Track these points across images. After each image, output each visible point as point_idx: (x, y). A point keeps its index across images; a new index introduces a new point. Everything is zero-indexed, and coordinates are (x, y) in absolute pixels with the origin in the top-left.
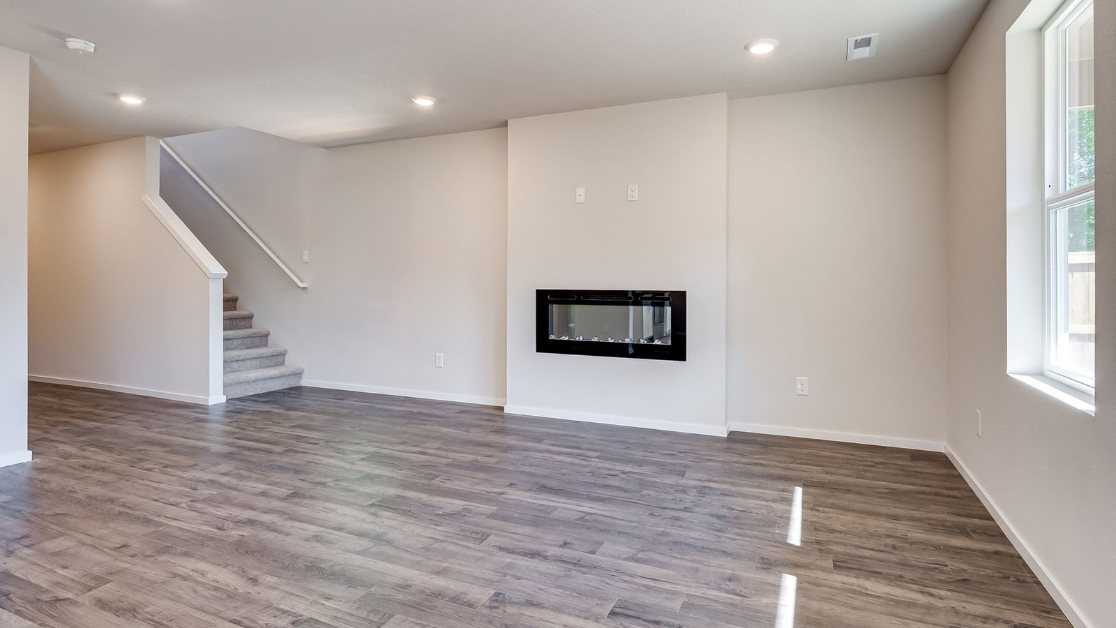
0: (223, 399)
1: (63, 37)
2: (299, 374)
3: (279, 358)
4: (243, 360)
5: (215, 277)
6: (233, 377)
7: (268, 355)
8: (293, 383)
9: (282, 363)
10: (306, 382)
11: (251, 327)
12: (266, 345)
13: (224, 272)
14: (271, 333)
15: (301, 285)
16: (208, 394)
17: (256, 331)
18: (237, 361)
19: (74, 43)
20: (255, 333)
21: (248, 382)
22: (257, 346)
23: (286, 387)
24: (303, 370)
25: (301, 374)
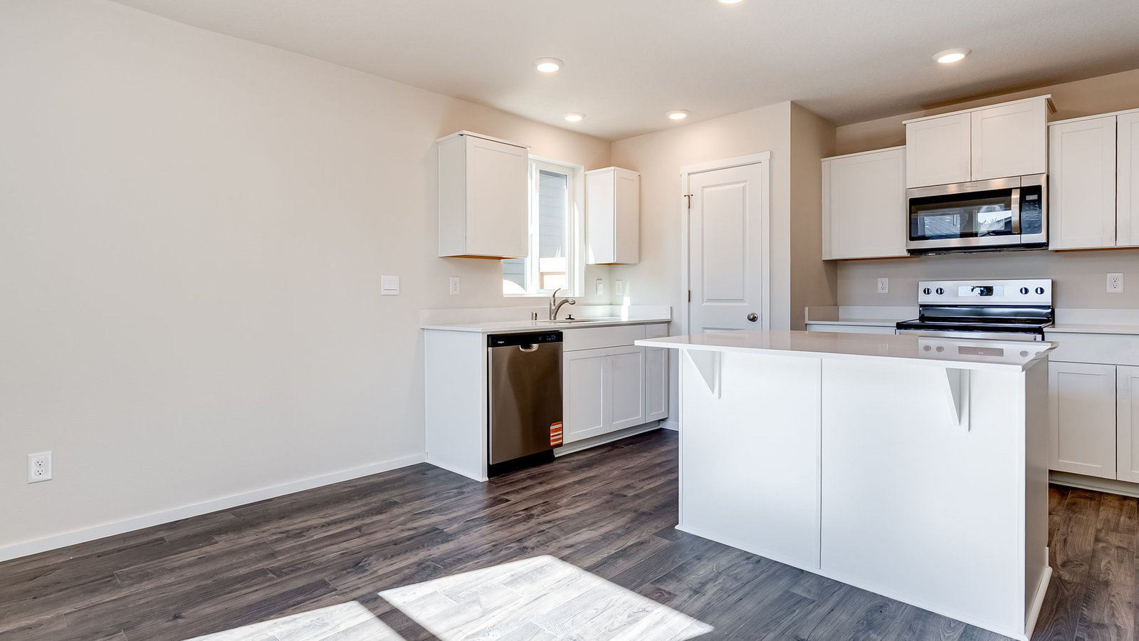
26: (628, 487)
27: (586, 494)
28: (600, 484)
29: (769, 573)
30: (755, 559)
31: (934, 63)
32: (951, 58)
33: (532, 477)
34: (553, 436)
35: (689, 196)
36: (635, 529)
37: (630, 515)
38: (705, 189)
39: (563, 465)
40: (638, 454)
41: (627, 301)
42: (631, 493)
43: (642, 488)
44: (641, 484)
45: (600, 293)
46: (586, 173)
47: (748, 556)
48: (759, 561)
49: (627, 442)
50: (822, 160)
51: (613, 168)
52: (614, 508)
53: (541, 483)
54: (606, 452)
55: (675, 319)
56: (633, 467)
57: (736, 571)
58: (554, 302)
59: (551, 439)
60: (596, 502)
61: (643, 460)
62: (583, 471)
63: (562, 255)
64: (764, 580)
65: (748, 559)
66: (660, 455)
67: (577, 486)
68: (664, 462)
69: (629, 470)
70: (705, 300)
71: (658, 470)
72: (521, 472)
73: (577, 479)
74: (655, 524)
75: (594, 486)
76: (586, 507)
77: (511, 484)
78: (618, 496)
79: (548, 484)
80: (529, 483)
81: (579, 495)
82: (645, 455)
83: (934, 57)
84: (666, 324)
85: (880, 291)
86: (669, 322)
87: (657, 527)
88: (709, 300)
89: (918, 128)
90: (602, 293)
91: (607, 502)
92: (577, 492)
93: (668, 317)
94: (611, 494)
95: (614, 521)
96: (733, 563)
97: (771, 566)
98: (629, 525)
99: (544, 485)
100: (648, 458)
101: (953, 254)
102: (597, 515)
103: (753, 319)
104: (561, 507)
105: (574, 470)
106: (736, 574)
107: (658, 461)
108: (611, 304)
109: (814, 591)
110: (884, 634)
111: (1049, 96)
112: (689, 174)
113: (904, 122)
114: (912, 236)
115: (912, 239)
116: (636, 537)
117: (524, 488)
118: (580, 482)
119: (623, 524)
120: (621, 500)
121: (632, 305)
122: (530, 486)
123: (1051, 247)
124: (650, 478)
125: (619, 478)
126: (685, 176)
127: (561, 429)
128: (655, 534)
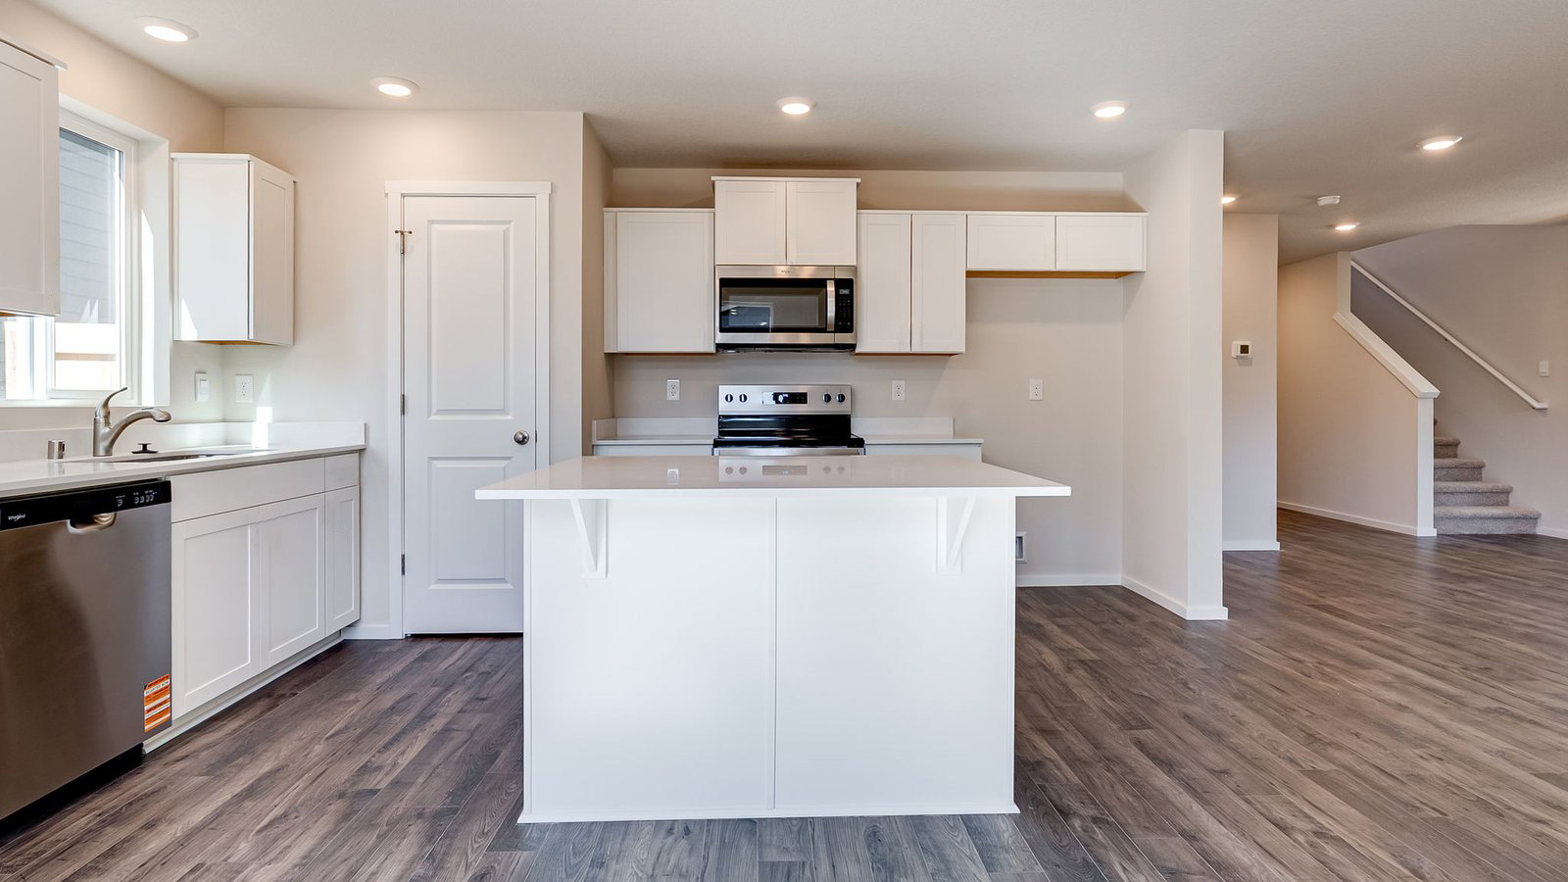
0: (1433, 533)
1: (1315, 198)
2: (1533, 519)
3: (1501, 496)
4: (1452, 493)
5: (1424, 397)
6: (1443, 510)
7: (1485, 490)
8: (1523, 528)
9: (1506, 503)
10: (1541, 530)
11: (1456, 456)
12: (1479, 479)
13: (1434, 391)
14: (1487, 464)
15: (1537, 405)
16: (1416, 524)
17: (1465, 461)
18: (1445, 493)
19: (1324, 201)
20: (1465, 464)
21: (1462, 518)
22: (1467, 480)
23: (1513, 532)
24: (1540, 515)
25: (1536, 519)
26: (365, 769)
27: (285, 815)
28: (301, 784)
29: (716, 843)
30: (678, 830)
31: (777, 111)
32: (796, 109)
33: (115, 819)
34: (149, 711)
35: (402, 233)
36: (446, 854)
37: (416, 829)
38: (434, 226)
39: (179, 766)
40: (338, 700)
41: (264, 414)
42: (381, 781)
43: (395, 765)
44: (388, 758)
45: (202, 398)
46: (173, 155)
47: (668, 828)
48: (687, 828)
49: (296, 681)
50: (605, 209)
51: (247, 156)
52: (371, 825)
53: (150, 826)
54: (262, 713)
55: (373, 444)
56: (346, 728)
57: (672, 861)
58: (107, 416)
59: (147, 716)
60: (323, 826)
61: (355, 708)
62: (241, 767)
63: (104, 318)
64: (720, 860)
65: (670, 831)
66: (382, 689)
67: (248, 804)
68: (398, 702)
69: (343, 737)
70: (434, 411)
71: (400, 721)
72: (74, 816)
73: (238, 789)
74: (476, 828)
75: (292, 792)
76: (306, 844)
77: (60, 855)
78: (360, 795)
79: (171, 822)
80: (113, 836)
81: (271, 824)
82: (352, 697)
83: (779, 102)
84: (357, 454)
85: (670, 397)
86: (361, 451)
87: (484, 834)
88: (440, 412)
89: (729, 188)
90: (205, 399)
91: (346, 817)
92: (259, 817)
93: (360, 442)
94: (341, 795)
95: (391, 853)
96: (656, 849)
97: (708, 831)
98: (429, 849)
99: (161, 827)
100: (363, 702)
101: (752, 353)
102: (344, 852)
103: (522, 441)
104: (245, 866)
105: (220, 768)
106: (676, 866)
107: (388, 700)
108: (224, 421)
109: (788, 844)
110: (909, 871)
111: (859, 180)
112: (403, 196)
113: (713, 178)
114: (723, 326)
115: (722, 330)
116: (462, 868)
117: (112, 852)
118: (250, 793)
119: (414, 851)
120: (374, 803)
121: (275, 421)
122: (124, 841)
123: (858, 350)
124: (396, 739)
125: (334, 757)
126: (395, 200)
127: (168, 689)
128: (491, 848)
